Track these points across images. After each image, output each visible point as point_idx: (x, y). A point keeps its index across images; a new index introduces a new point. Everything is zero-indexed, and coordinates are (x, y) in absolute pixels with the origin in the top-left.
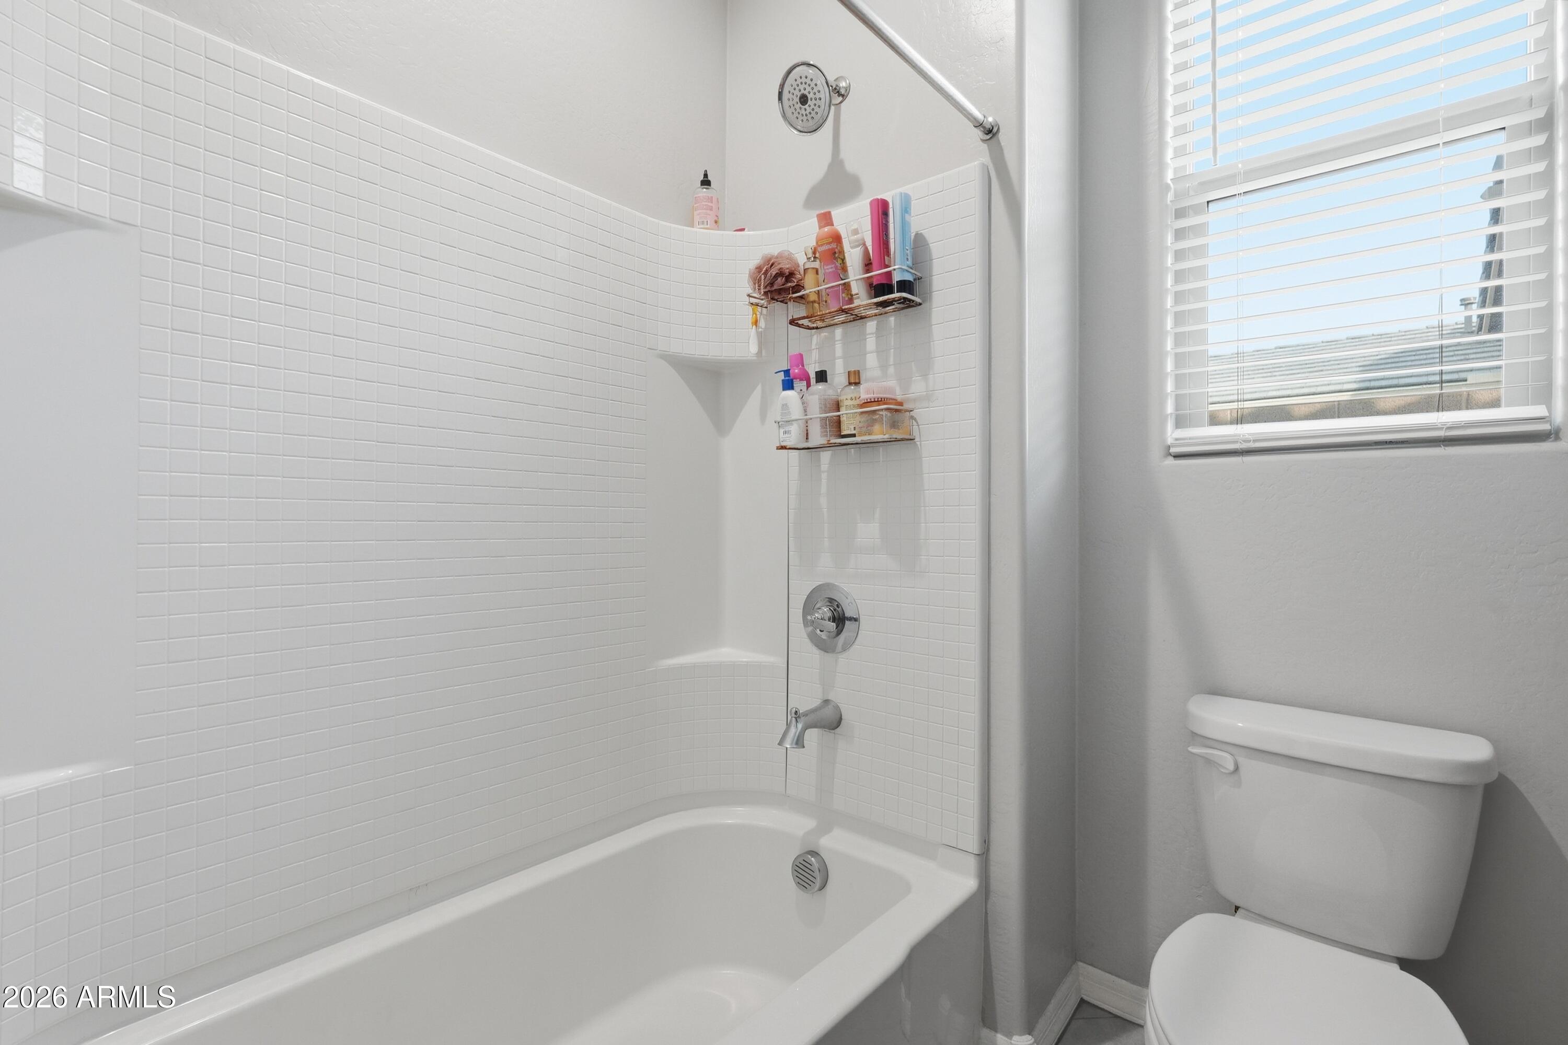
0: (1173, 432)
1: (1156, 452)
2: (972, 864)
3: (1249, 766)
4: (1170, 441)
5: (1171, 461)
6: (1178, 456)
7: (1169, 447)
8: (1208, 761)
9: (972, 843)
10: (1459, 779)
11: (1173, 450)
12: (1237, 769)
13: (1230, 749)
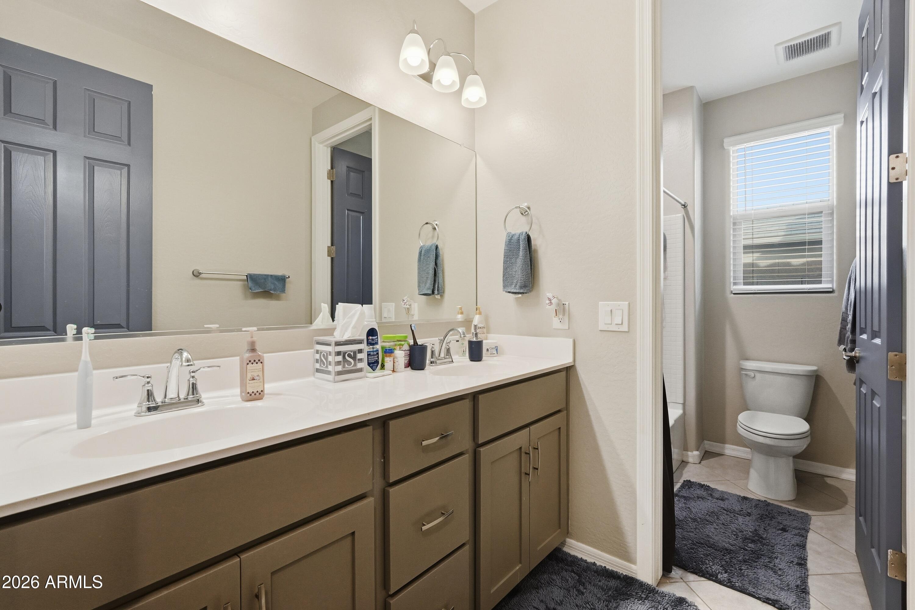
0: (733, 286)
1: (728, 292)
2: (681, 406)
3: (758, 375)
4: (732, 290)
5: (732, 295)
6: (734, 294)
7: (732, 291)
8: (746, 375)
9: (681, 401)
10: (810, 374)
11: (733, 292)
12: (755, 377)
13: (753, 371)
